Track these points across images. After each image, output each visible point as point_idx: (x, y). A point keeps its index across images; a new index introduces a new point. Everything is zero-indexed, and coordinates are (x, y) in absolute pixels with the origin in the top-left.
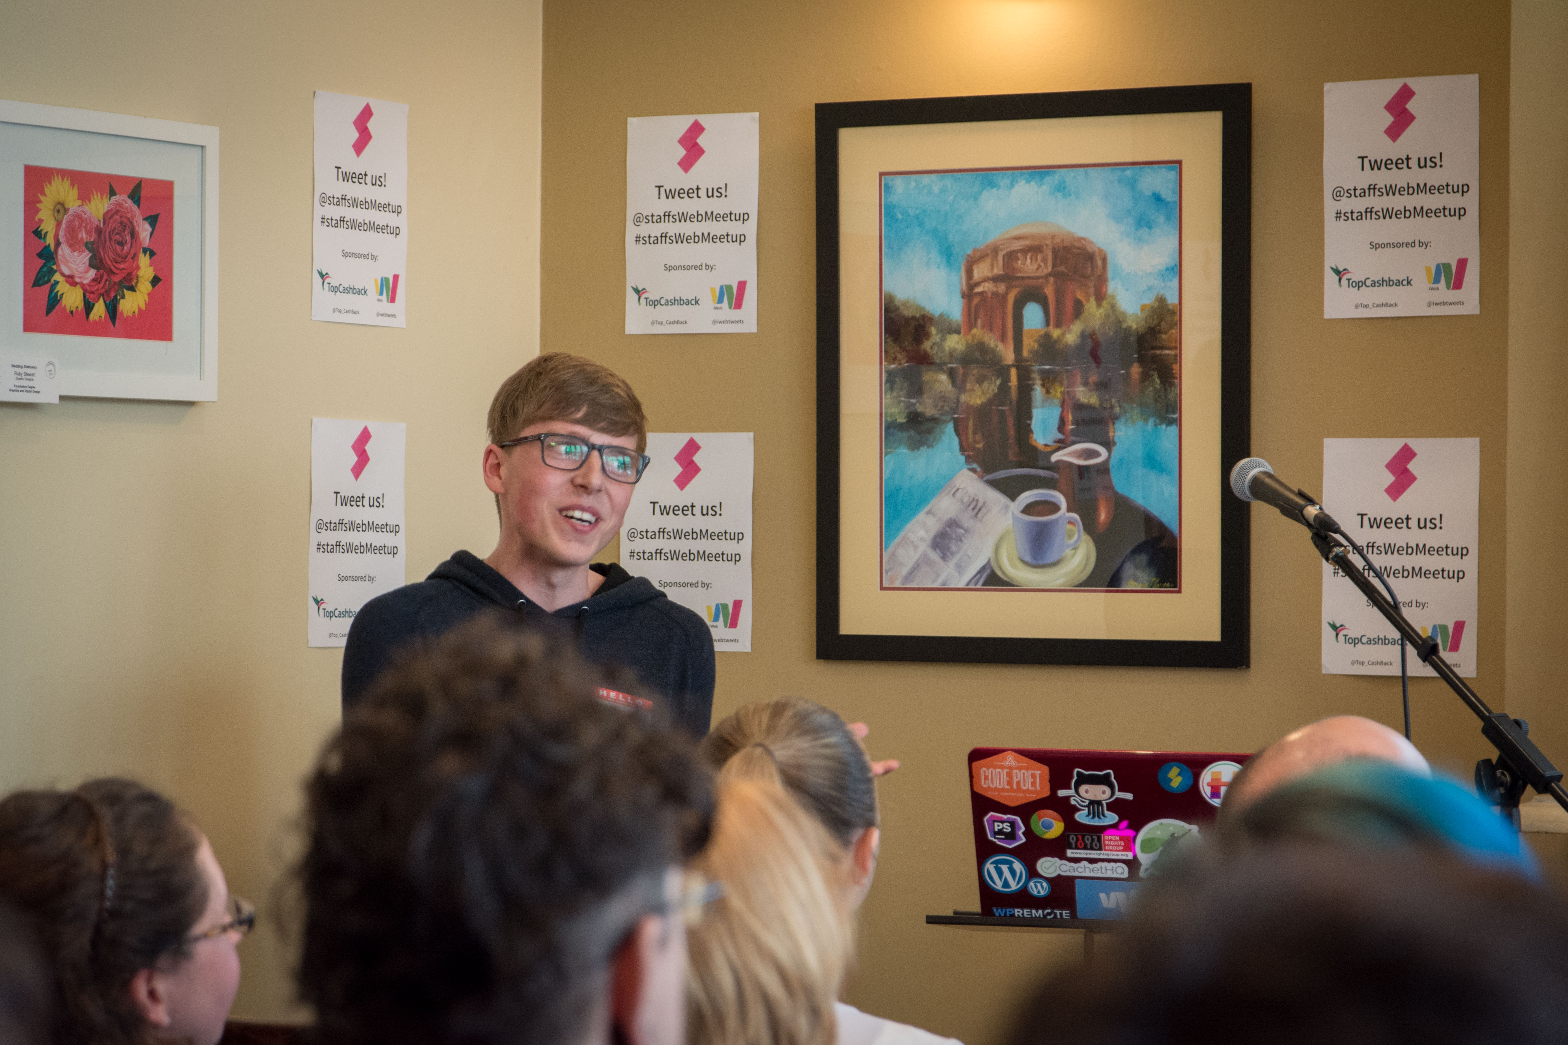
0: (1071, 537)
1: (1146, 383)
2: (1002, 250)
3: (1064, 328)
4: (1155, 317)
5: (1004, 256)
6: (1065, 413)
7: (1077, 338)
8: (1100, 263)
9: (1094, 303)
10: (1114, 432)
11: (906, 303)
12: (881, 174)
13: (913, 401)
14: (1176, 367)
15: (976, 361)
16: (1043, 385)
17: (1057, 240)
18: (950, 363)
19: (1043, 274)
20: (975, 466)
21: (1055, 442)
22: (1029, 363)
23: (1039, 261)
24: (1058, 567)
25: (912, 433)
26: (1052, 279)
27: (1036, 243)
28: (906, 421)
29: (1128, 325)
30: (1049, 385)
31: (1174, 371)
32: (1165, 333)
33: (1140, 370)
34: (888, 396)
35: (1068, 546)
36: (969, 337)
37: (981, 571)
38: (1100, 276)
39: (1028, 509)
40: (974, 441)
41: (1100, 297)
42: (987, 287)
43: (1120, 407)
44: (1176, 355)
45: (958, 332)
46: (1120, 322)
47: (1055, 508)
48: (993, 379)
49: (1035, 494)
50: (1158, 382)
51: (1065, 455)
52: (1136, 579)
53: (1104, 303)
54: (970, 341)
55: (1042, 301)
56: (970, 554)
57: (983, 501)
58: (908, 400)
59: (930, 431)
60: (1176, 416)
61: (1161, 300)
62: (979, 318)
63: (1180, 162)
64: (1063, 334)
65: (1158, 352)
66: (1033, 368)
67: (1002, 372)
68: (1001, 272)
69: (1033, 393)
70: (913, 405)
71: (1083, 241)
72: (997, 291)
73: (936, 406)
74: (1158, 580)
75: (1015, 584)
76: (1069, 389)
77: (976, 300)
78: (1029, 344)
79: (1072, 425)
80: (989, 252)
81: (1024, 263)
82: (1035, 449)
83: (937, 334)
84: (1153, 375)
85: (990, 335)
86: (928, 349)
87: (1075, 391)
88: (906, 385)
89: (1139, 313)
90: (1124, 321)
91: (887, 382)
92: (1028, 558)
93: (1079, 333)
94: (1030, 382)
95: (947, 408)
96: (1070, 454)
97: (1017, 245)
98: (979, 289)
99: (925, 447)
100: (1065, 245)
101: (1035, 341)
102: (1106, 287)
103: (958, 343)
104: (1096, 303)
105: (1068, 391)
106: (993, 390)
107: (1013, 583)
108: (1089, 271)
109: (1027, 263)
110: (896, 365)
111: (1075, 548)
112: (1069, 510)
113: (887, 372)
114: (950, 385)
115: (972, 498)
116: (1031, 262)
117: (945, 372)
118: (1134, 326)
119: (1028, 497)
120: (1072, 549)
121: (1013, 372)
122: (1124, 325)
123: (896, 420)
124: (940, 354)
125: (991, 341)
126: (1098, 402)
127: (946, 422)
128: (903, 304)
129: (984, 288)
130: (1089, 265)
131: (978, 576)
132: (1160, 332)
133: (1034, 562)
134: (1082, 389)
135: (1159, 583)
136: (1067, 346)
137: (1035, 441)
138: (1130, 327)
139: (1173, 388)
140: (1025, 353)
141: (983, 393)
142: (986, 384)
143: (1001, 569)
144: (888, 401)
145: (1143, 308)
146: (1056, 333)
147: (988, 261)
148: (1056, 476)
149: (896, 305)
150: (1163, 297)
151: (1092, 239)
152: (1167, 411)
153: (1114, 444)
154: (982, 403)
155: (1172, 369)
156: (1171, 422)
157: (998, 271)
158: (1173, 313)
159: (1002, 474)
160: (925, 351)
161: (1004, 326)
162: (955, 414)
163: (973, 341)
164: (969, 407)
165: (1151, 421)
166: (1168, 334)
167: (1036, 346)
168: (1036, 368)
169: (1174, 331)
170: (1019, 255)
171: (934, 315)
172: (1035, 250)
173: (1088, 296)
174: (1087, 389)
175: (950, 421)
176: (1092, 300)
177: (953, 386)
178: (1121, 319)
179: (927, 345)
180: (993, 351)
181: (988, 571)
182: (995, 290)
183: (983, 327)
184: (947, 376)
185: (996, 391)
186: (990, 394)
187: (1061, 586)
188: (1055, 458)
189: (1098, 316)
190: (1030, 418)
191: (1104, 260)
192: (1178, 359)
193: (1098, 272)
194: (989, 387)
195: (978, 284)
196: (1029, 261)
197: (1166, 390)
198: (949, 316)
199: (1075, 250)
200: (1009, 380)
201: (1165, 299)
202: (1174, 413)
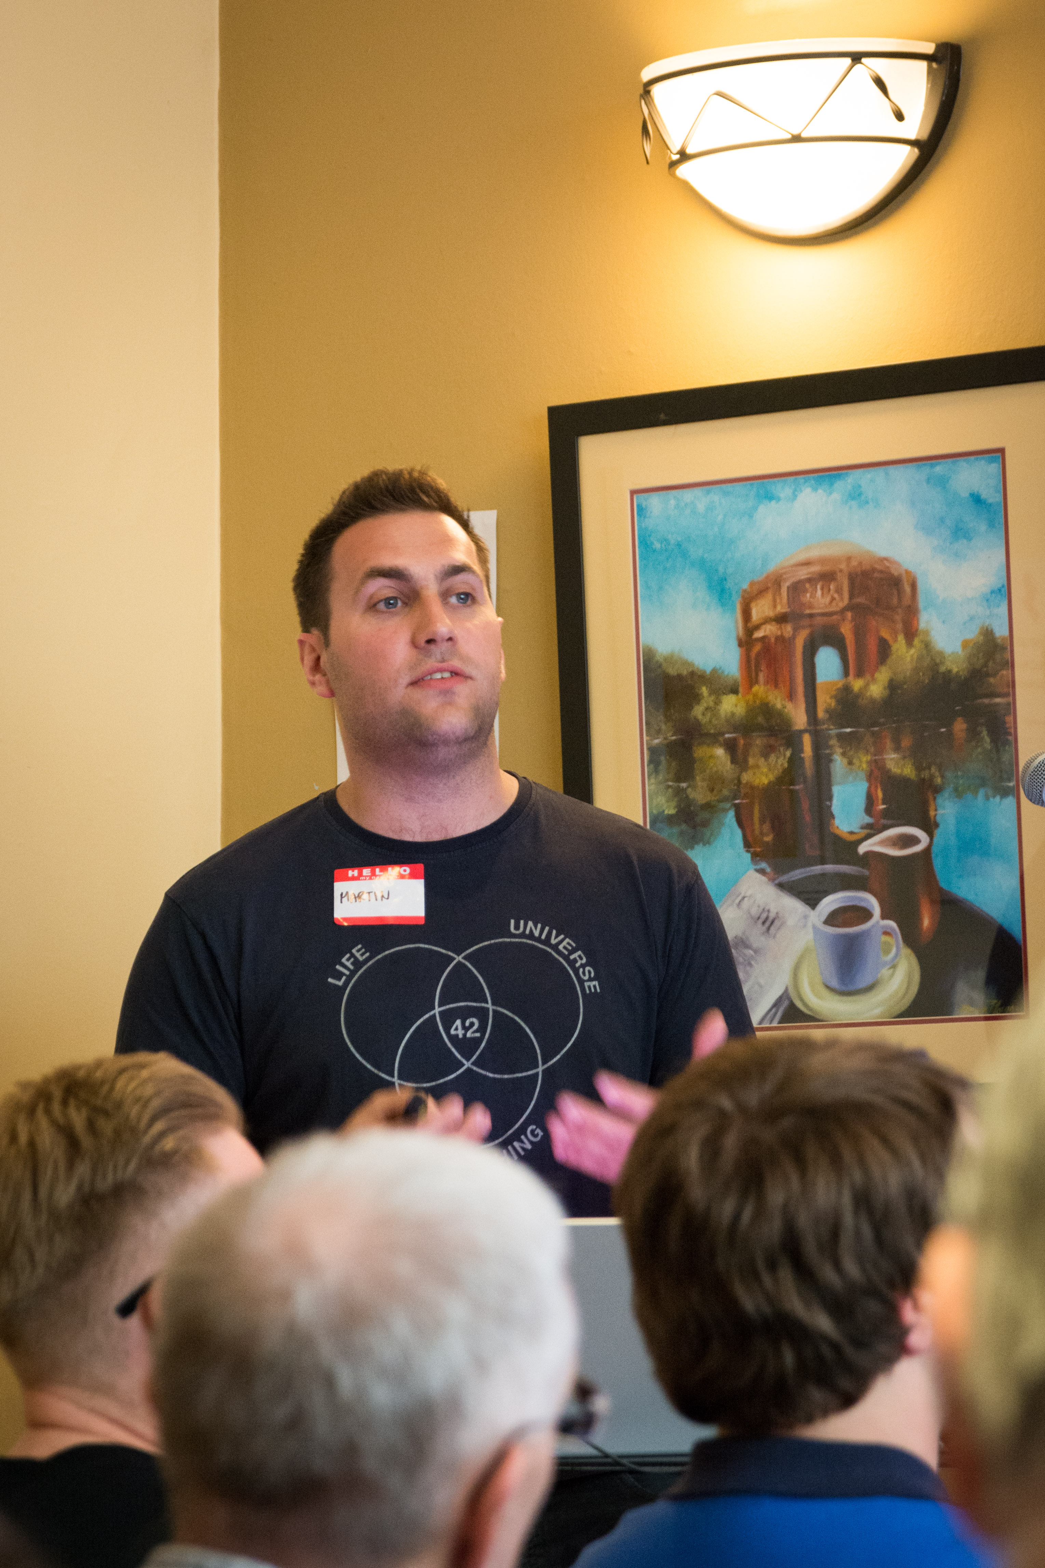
0: (887, 952)
1: (974, 743)
2: (785, 580)
3: (868, 677)
4: (981, 655)
5: (788, 588)
6: (873, 789)
7: (885, 688)
8: (908, 589)
9: (904, 641)
10: (936, 810)
11: (669, 659)
12: (633, 493)
13: (684, 785)
14: (1009, 719)
15: (759, 728)
16: (844, 754)
17: (854, 563)
18: (728, 733)
19: (838, 609)
20: (764, 865)
21: (862, 828)
22: (826, 726)
23: (832, 592)
24: (873, 992)
25: (684, 827)
26: (849, 615)
27: (827, 568)
28: (677, 812)
29: (947, 669)
30: (852, 753)
31: (1007, 725)
32: (994, 675)
33: (964, 726)
34: (653, 781)
35: (885, 964)
36: (750, 697)
37: (776, 1004)
38: (910, 606)
39: (832, 919)
40: (762, 833)
41: (910, 633)
42: (768, 630)
43: (943, 777)
44: (1009, 704)
45: (734, 691)
46: (937, 665)
47: (864, 914)
48: (782, 749)
49: (842, 898)
50: (988, 740)
51: (875, 844)
52: (972, 1003)
53: (916, 642)
54: (751, 703)
55: (838, 644)
56: (762, 981)
57: (775, 911)
58: (677, 784)
59: (705, 824)
60: (1011, 784)
61: (988, 633)
62: (761, 671)
63: (1001, 451)
64: (867, 685)
65: (986, 701)
66: (830, 732)
67: (792, 740)
68: (786, 609)
69: (832, 765)
70: (684, 790)
71: (885, 562)
72: (782, 633)
73: (712, 790)
74: (999, 1003)
75: (821, 1018)
76: (877, 757)
77: (757, 648)
78: (824, 701)
79: (883, 803)
80: (769, 585)
81: (813, 596)
82: (837, 839)
83: (710, 695)
84: (981, 732)
85: (776, 692)
86: (700, 717)
87: (885, 759)
88: (674, 764)
89: (960, 652)
90: (942, 663)
91: (651, 762)
92: (834, 983)
93: (886, 684)
94: (827, 751)
95: (726, 792)
96: (882, 843)
97: (803, 574)
98: (758, 634)
99: (701, 845)
100: (864, 568)
101: (831, 697)
102: (918, 620)
103: (736, 706)
104: (906, 642)
105: (875, 760)
106: (782, 765)
107: (817, 1017)
108: (895, 601)
109: (817, 596)
110: (660, 740)
111: (894, 967)
112: (884, 916)
113: (649, 749)
114: (729, 763)
115: (761, 909)
116: (823, 594)
117: (721, 745)
118: (955, 670)
119: (831, 902)
120: (890, 968)
121: (807, 740)
122: (942, 669)
123: (664, 811)
124: (715, 722)
125: (777, 700)
126: (914, 772)
127: (725, 811)
128: (666, 659)
129: (765, 631)
130: (895, 592)
131: (774, 1010)
132: (988, 675)
133: (843, 988)
134: (893, 756)
135: (1001, 1006)
136: (873, 701)
137: (838, 827)
138: (950, 671)
139: (1007, 748)
140: (821, 714)
141: (770, 770)
142: (772, 758)
143: (802, 1000)
144: (653, 787)
145: (965, 644)
146: (857, 685)
147: (769, 596)
148: (866, 872)
149: (657, 662)
150: (990, 629)
151: (897, 559)
152: (1001, 779)
153: (937, 825)
154: (770, 783)
155: (1005, 723)
156: (1005, 793)
157: (781, 609)
158: (1003, 648)
159: (797, 874)
160: (695, 718)
161: (792, 680)
162: (737, 799)
163: (755, 702)
164: (752, 788)
165: (981, 793)
166: (998, 678)
167: (833, 704)
168: (833, 732)
169: (1004, 672)
170: (807, 586)
171: (705, 672)
172: (827, 578)
173: (895, 634)
174: (898, 756)
175: (730, 809)
176: (901, 638)
177: (732, 762)
178: (938, 661)
179: (698, 711)
180: (780, 714)
181: (786, 1003)
182: (779, 633)
183: (767, 683)
184: (725, 749)
185: (786, 765)
186: (778, 771)
187: (878, 1018)
188: (862, 849)
189: (908, 659)
190: (830, 798)
191: (914, 586)
192: (1011, 708)
193: (907, 601)
194: (776, 761)
195: (757, 627)
196: (819, 592)
197: (998, 751)
198: (723, 672)
199: (876, 575)
200: (802, 751)
201: (992, 631)
202: (1010, 780)
